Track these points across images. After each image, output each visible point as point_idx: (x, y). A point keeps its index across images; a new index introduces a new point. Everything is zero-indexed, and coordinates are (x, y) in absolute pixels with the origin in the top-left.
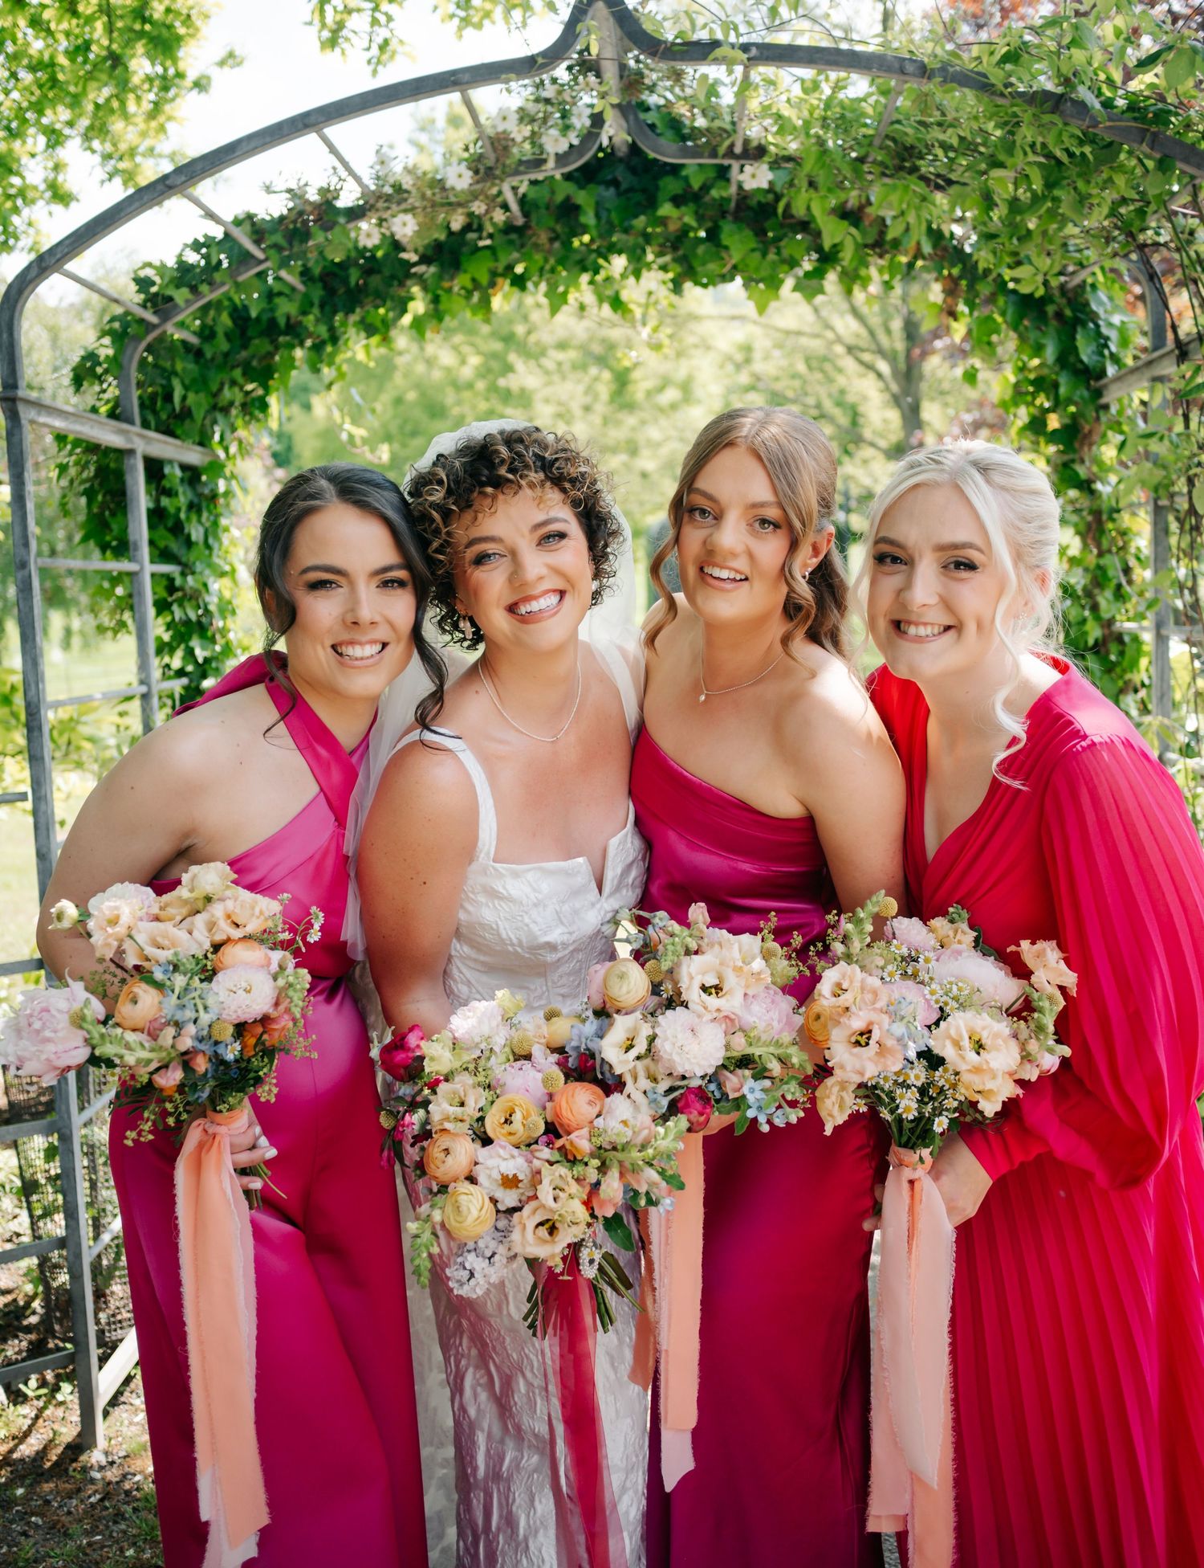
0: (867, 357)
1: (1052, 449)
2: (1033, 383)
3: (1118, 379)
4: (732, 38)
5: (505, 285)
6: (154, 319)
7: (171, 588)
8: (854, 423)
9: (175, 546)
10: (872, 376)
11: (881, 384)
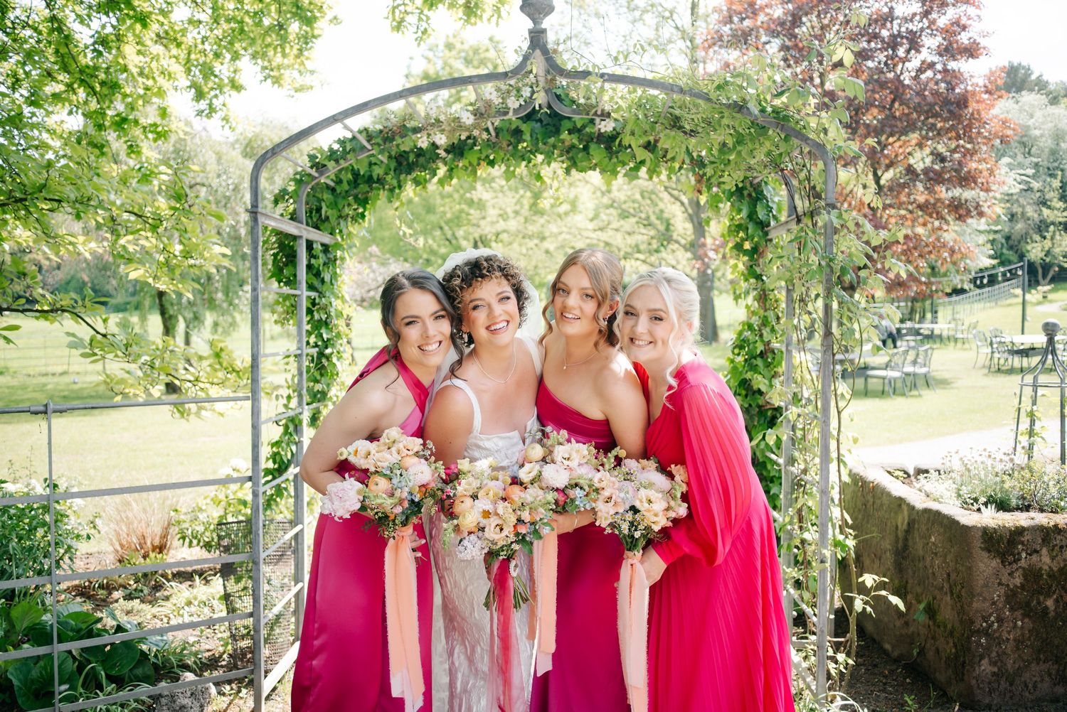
0: (675, 193)
1: (746, 258)
2: (737, 226)
3: (775, 228)
4: (597, 71)
5: (484, 164)
6: (316, 175)
7: (314, 304)
8: (667, 229)
9: (316, 283)
10: (679, 204)
11: (683, 209)
